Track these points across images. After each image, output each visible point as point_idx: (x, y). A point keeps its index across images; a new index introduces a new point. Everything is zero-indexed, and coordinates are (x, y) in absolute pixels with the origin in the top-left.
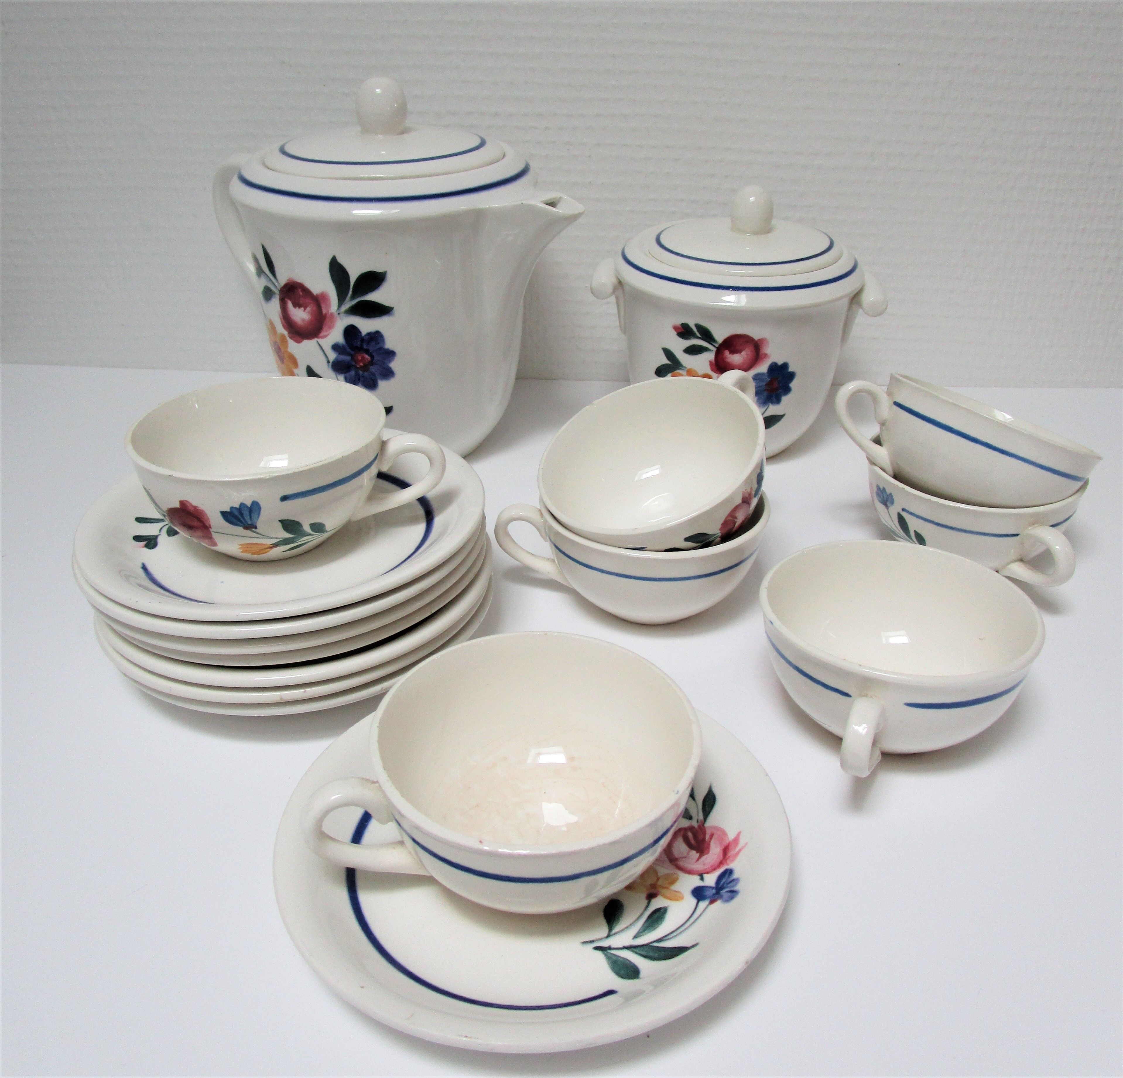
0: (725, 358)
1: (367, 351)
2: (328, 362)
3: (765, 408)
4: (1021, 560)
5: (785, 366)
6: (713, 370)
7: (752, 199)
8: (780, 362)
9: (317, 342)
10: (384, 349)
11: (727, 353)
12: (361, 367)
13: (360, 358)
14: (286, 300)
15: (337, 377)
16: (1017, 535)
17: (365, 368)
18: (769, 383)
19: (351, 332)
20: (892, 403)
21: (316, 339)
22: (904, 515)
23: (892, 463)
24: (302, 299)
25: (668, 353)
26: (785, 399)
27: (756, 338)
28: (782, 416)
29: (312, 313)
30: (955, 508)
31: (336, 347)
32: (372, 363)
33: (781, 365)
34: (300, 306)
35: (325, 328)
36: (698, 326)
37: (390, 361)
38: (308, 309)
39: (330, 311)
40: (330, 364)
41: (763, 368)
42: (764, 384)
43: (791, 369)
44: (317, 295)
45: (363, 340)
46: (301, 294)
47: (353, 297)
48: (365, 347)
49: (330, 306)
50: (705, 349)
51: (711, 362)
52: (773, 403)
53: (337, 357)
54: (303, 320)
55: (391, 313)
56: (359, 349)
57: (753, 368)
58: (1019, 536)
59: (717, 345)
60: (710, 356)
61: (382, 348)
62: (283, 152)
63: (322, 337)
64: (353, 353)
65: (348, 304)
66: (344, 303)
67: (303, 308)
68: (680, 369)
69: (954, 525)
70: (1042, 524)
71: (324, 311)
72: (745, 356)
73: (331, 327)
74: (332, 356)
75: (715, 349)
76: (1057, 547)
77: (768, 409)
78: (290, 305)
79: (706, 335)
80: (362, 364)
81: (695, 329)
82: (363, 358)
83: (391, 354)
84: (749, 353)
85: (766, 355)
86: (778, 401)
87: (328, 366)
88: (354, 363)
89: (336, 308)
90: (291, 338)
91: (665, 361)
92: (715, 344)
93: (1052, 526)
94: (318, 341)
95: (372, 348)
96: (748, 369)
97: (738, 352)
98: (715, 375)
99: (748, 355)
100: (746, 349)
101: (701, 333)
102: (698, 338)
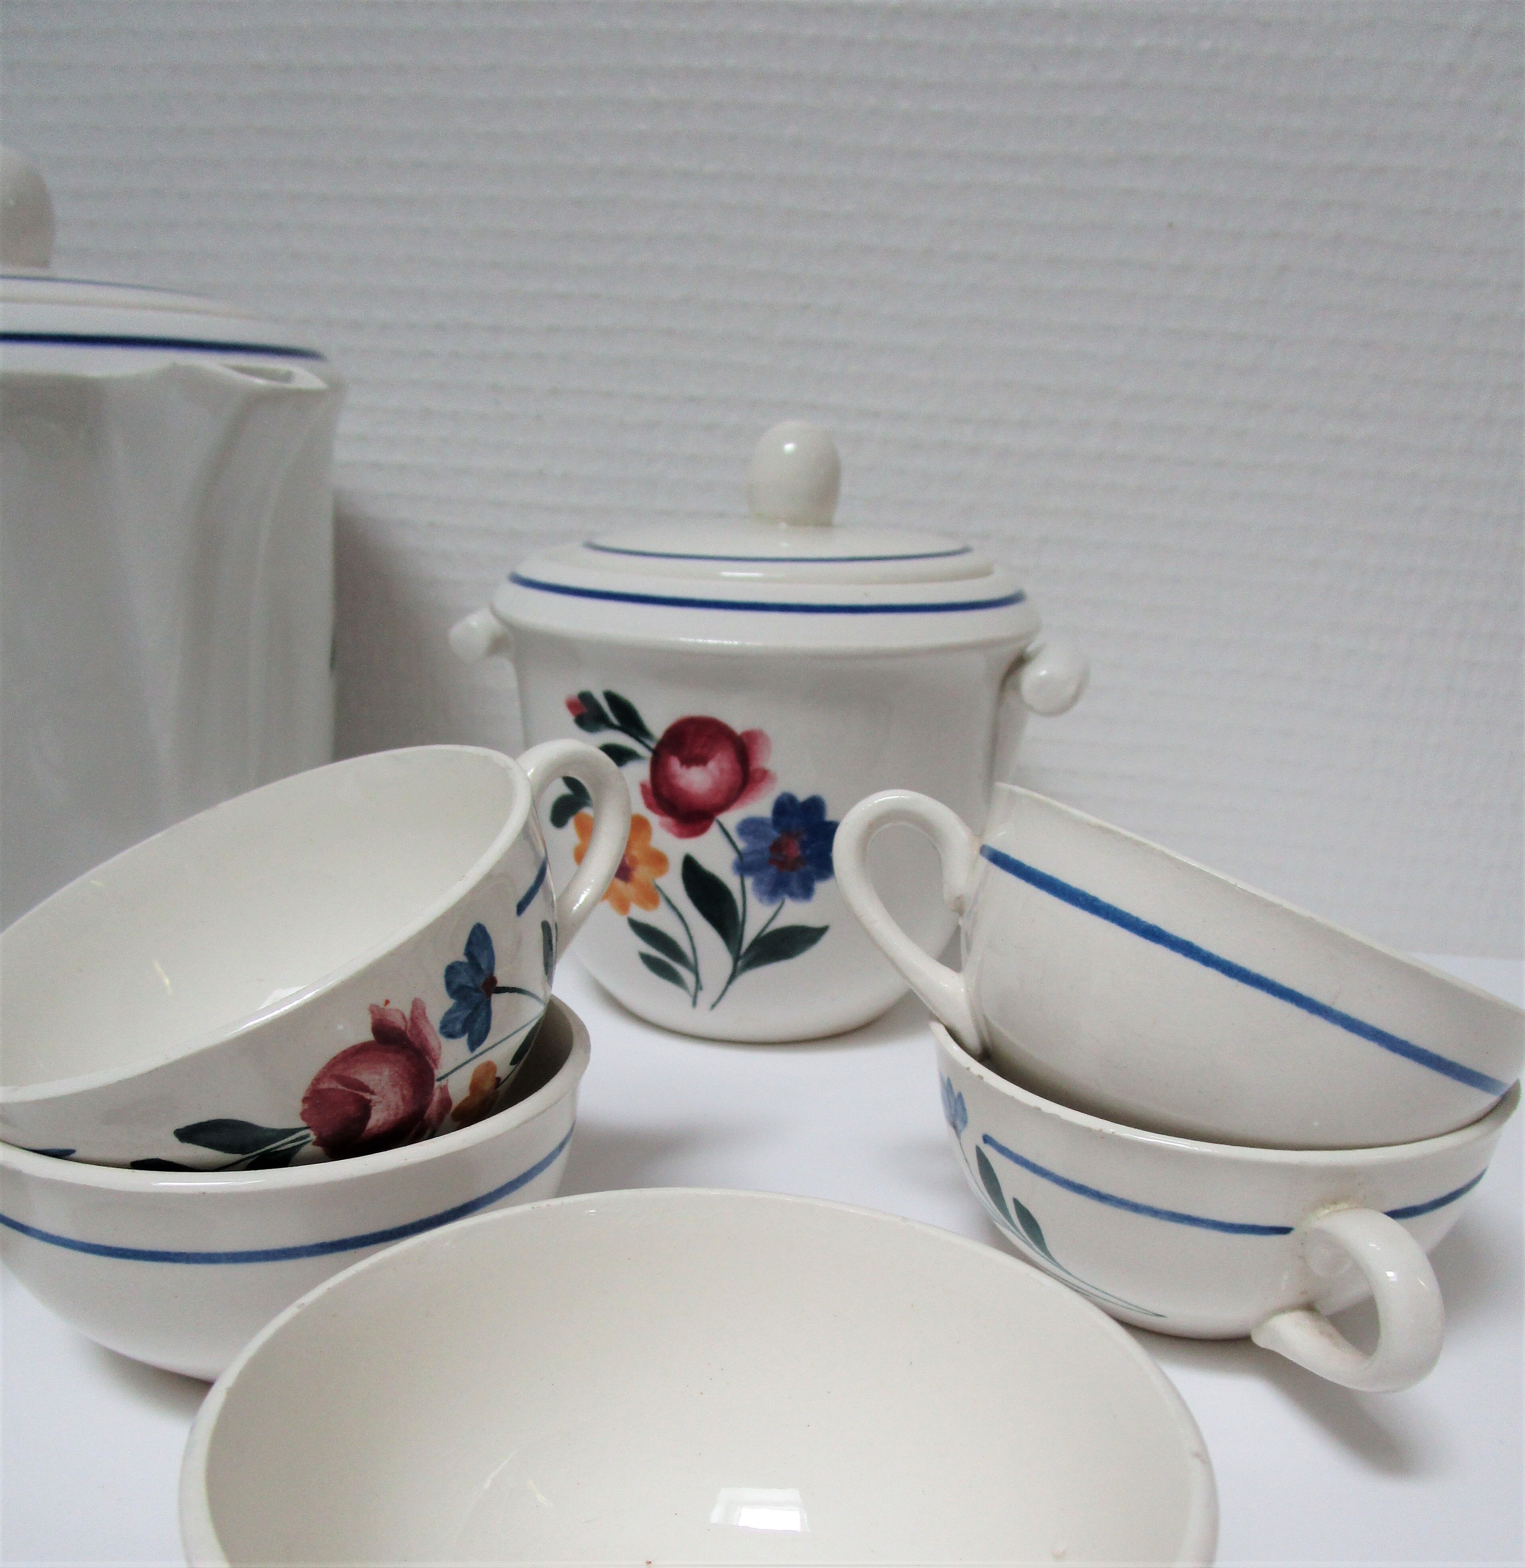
0: (674, 776)
3: (778, 904)
4: (1309, 1307)
5: (812, 803)
6: (649, 806)
7: (789, 447)
8: (802, 795)
11: (675, 764)
16: (1284, 1231)
18: (780, 846)
20: (977, 846)
22: (990, 1153)
23: (974, 1016)
26: (821, 888)
27: (739, 728)
28: (820, 932)
30: (1102, 1136)
33: (803, 803)
36: (611, 697)
41: (760, 806)
42: (767, 845)
43: (828, 815)
50: (630, 755)
51: (643, 786)
52: (792, 895)
57: (738, 804)
58: (1292, 1233)
59: (653, 745)
60: (640, 772)
68: (589, 808)
69: (1105, 1189)
70: (1364, 1204)
72: (717, 773)
75: (648, 755)
76: (1390, 1274)
77: (782, 910)
79: (629, 719)
81: (605, 706)
84: (726, 766)
85: (764, 775)
86: (807, 892)
91: (562, 790)
92: (648, 742)
93: (1395, 1214)
96: (725, 805)
97: (700, 761)
98: (654, 819)
99: (722, 770)
100: (719, 756)
101: (617, 716)
102: (611, 726)
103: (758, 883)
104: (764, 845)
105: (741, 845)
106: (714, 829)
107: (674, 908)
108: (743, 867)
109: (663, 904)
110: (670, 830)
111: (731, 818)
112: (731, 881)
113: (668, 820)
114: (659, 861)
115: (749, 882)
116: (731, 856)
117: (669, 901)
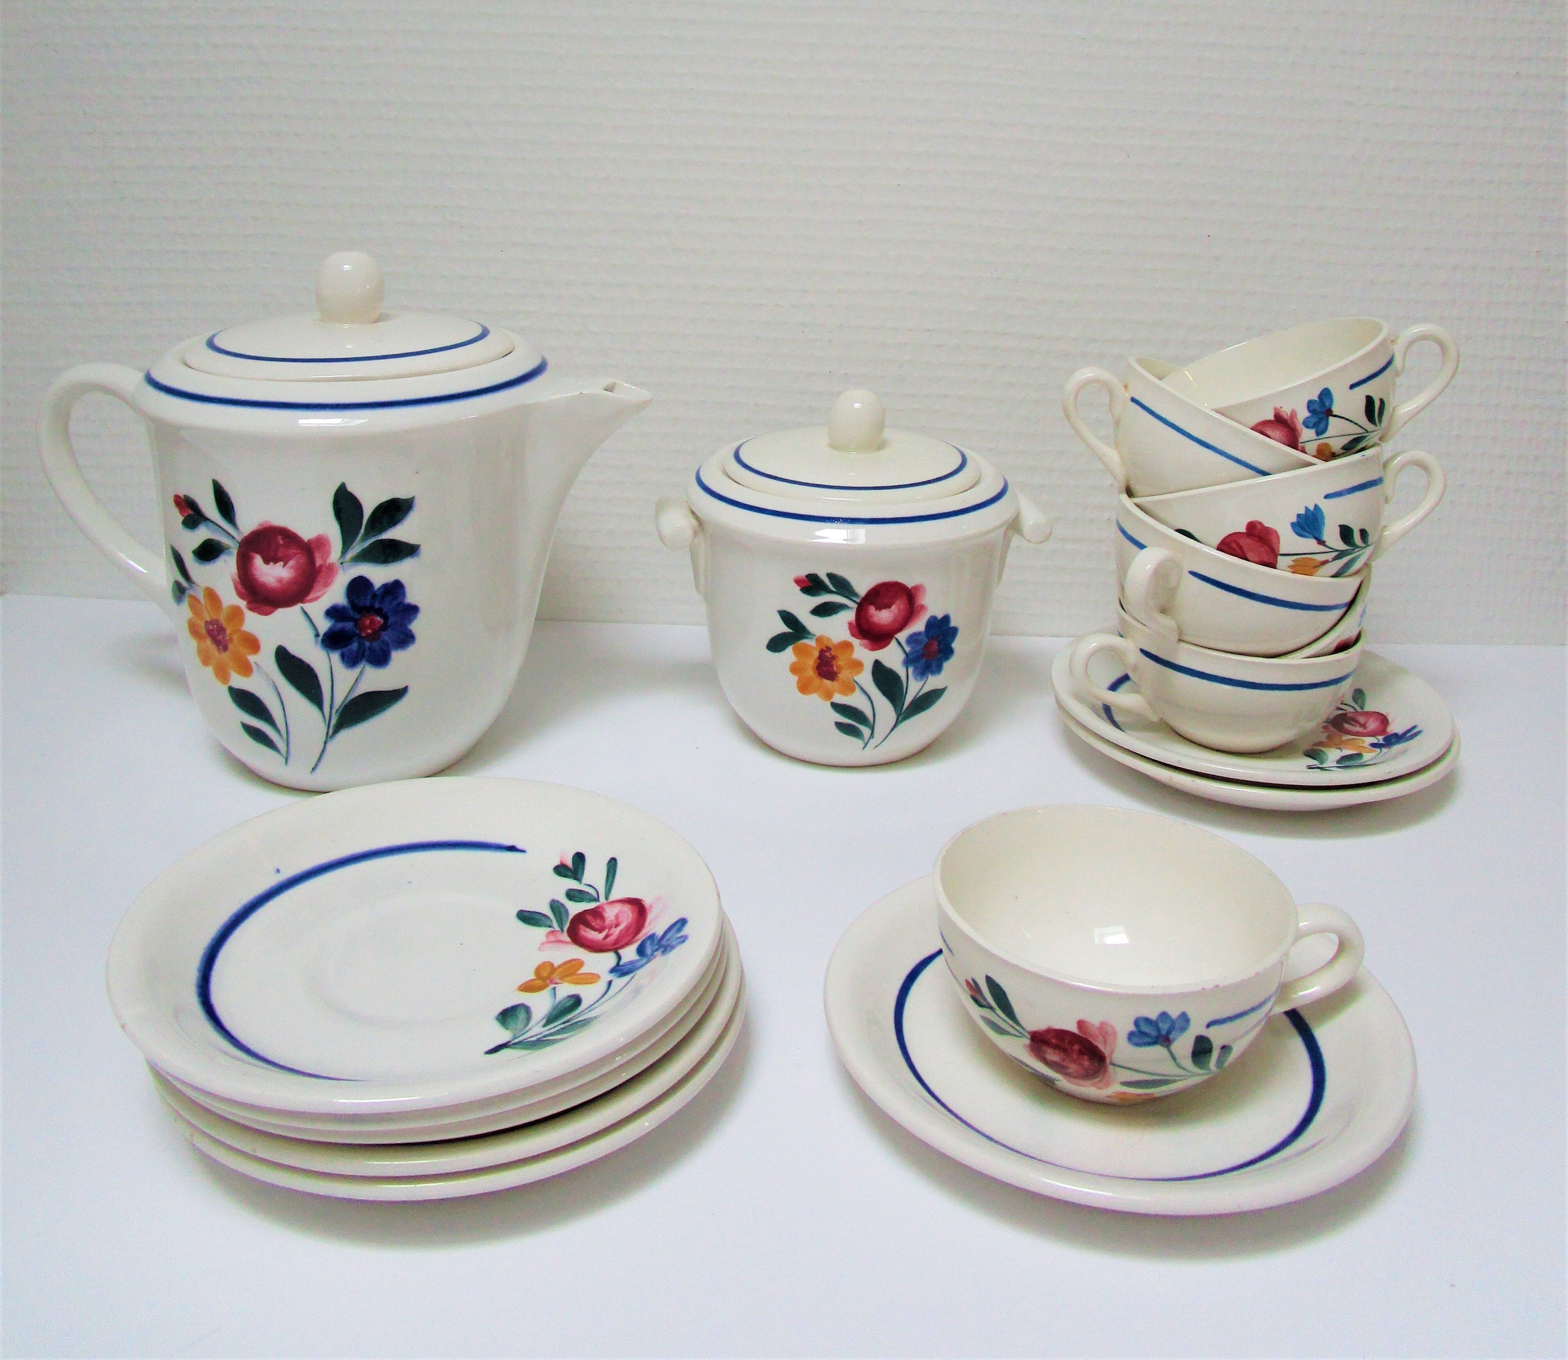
0: (871, 617)
1: (379, 612)
2: (317, 635)
3: (923, 682)
5: (946, 619)
6: (853, 635)
8: (940, 616)
9: (302, 609)
10: (404, 605)
11: (872, 610)
12: (369, 635)
13: (368, 622)
14: (252, 554)
15: (328, 654)
17: (375, 636)
18: (927, 646)
19: (359, 586)
21: (300, 605)
24: (281, 549)
25: (788, 618)
26: (947, 665)
27: (910, 584)
28: (943, 690)
29: (296, 569)
31: (333, 612)
32: (384, 627)
33: (941, 619)
34: (276, 560)
35: (317, 586)
36: (830, 576)
37: (410, 621)
38: (291, 563)
39: (328, 562)
40: (320, 638)
41: (919, 626)
42: (921, 647)
43: (953, 624)
44: (309, 541)
45: (375, 596)
46: (282, 542)
47: (366, 536)
48: (377, 606)
49: (328, 553)
50: (842, 607)
51: (850, 624)
52: (933, 673)
53: (334, 625)
54: (280, 580)
55: (417, 552)
56: (371, 610)
57: (907, 626)
59: (858, 601)
60: (848, 616)
61: (401, 604)
62: (211, 345)
63: (311, 601)
64: (357, 616)
65: (358, 547)
66: (352, 546)
67: (282, 563)
68: (807, 638)
71: (319, 562)
72: (896, 611)
73: (327, 585)
74: (324, 625)
75: (855, 606)
77: (927, 683)
78: (258, 560)
79: (842, 586)
80: (369, 631)
81: (827, 581)
82: (373, 622)
83: (413, 610)
84: (902, 607)
85: (922, 608)
86: (939, 669)
87: (316, 642)
88: (358, 632)
89: (339, 554)
90: (251, 609)
91: (783, 628)
92: (855, 599)
94: (304, 607)
95: (387, 606)
96: (900, 629)
97: (888, 606)
98: (856, 642)
99: (899, 610)
100: (898, 602)
101: (834, 586)
102: (831, 592)
103: (915, 669)
104: (920, 647)
105: (907, 649)
106: (894, 642)
107: (865, 693)
108: (908, 661)
109: (858, 690)
110: (866, 647)
111: (902, 636)
112: (901, 671)
113: (865, 642)
114: (858, 665)
115: (911, 670)
116: (902, 656)
117: (862, 689)
